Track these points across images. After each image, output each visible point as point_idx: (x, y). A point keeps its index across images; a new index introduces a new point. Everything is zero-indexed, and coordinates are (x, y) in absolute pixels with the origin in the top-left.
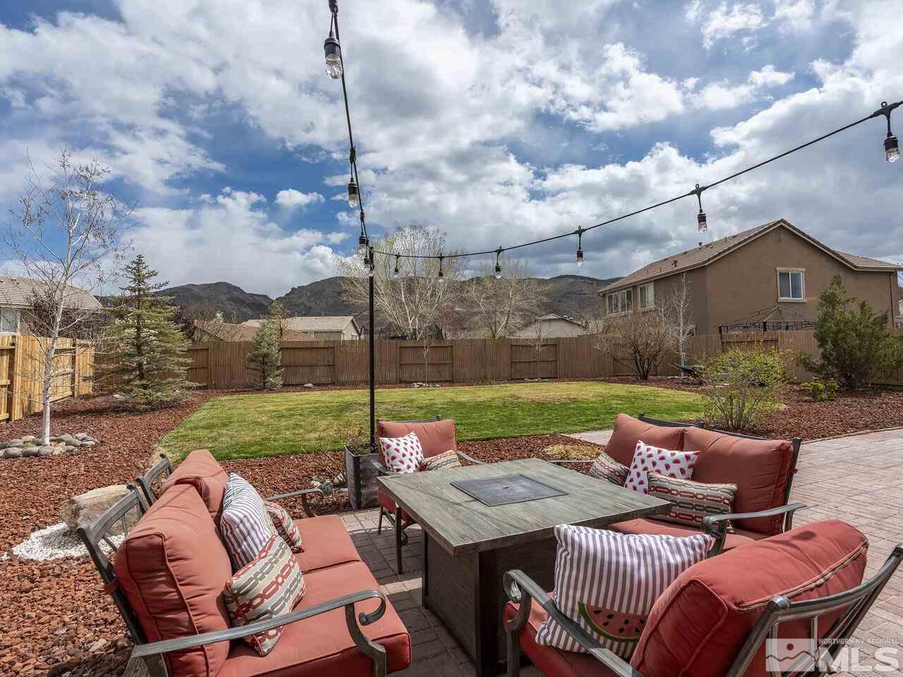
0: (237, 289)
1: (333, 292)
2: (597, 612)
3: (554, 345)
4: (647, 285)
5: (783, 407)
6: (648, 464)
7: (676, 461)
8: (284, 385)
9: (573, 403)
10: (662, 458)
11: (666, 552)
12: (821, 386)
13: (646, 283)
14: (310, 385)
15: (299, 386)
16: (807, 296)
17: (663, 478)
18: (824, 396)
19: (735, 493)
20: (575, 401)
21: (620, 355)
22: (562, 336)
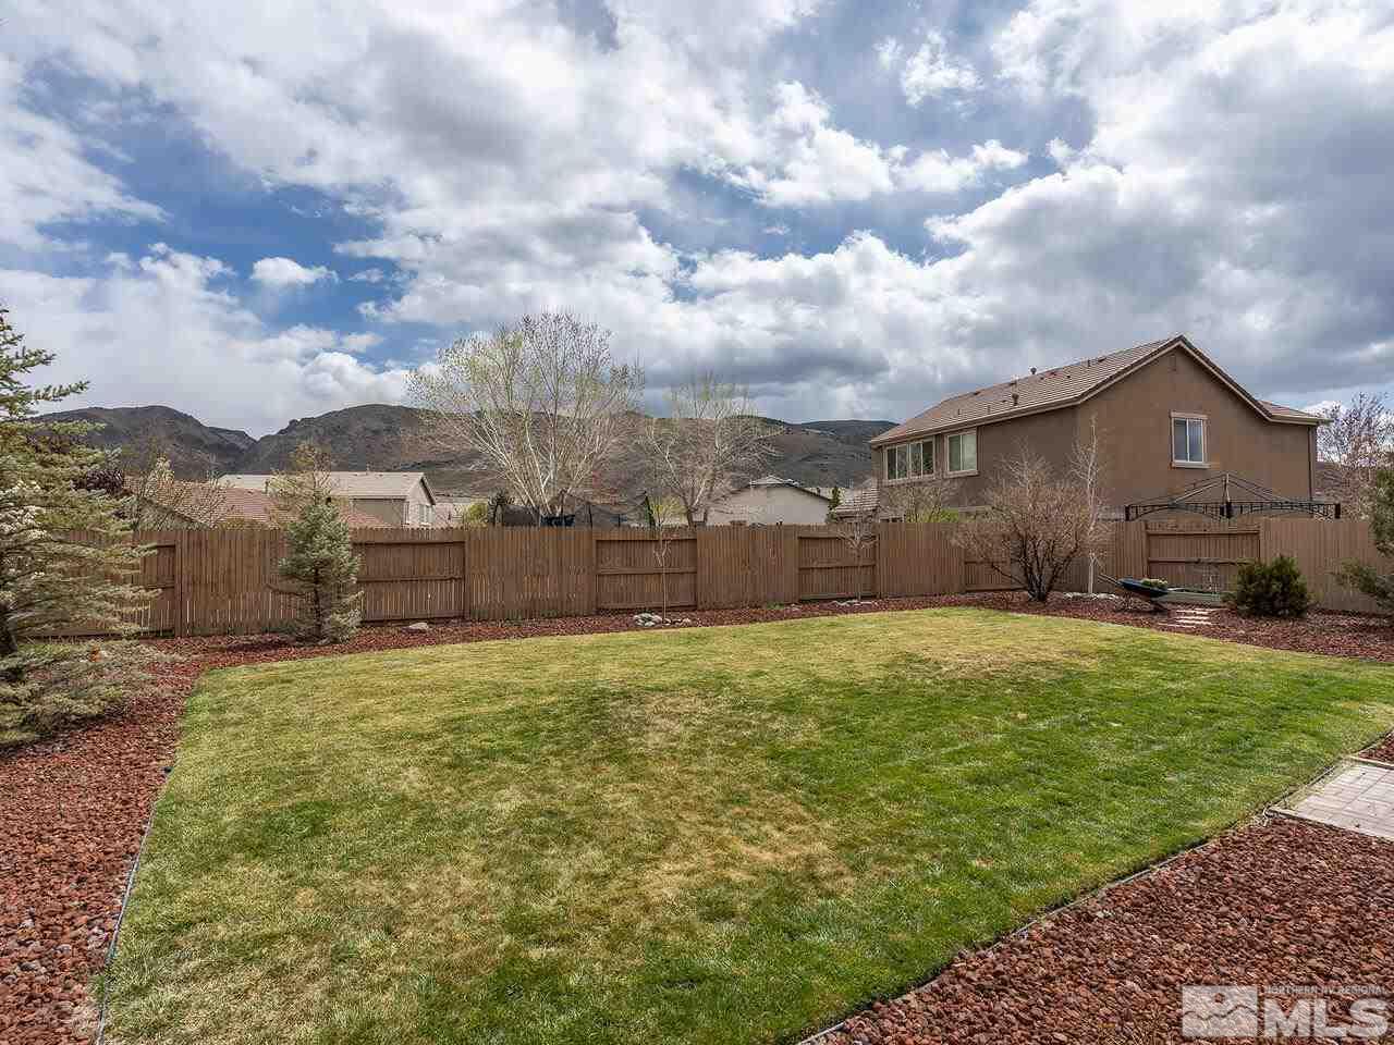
0: (186, 419)
4: (957, 435)
13: (962, 430)
14: (423, 625)
16: (1209, 459)
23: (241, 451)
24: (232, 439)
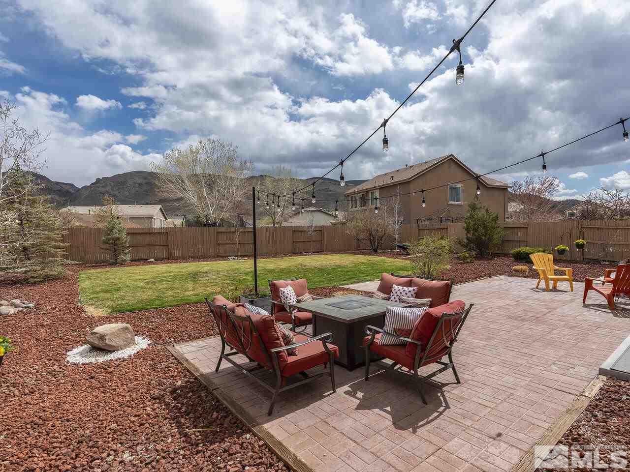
1: (134, 183)
2: (399, 330)
3: (320, 230)
4: (374, 191)
5: (449, 267)
6: (398, 293)
7: (410, 292)
8: (132, 260)
9: (339, 267)
10: (404, 291)
11: (417, 312)
12: (467, 255)
13: (374, 190)
14: (153, 260)
15: (145, 261)
16: (463, 201)
17: (405, 298)
18: (468, 260)
19: (431, 302)
20: (339, 266)
21: (361, 237)
22: (325, 225)
23: (72, 194)
24: (67, 188)
